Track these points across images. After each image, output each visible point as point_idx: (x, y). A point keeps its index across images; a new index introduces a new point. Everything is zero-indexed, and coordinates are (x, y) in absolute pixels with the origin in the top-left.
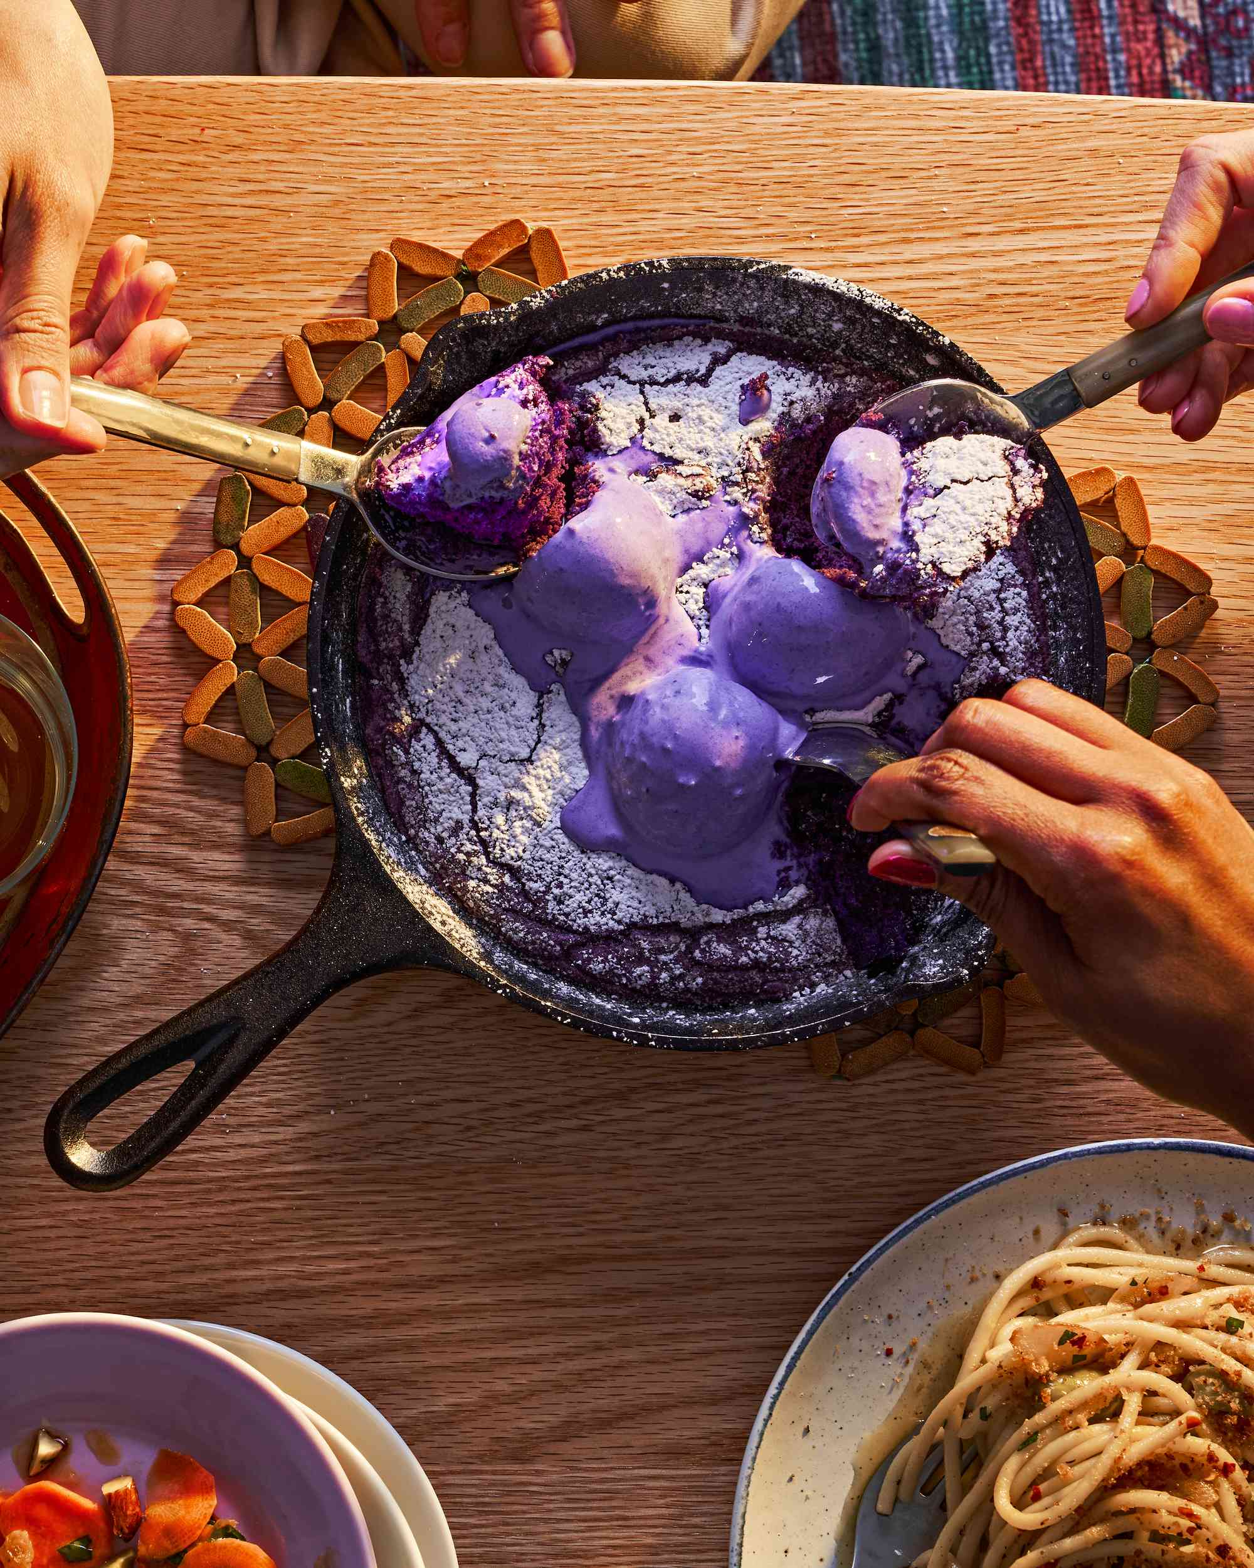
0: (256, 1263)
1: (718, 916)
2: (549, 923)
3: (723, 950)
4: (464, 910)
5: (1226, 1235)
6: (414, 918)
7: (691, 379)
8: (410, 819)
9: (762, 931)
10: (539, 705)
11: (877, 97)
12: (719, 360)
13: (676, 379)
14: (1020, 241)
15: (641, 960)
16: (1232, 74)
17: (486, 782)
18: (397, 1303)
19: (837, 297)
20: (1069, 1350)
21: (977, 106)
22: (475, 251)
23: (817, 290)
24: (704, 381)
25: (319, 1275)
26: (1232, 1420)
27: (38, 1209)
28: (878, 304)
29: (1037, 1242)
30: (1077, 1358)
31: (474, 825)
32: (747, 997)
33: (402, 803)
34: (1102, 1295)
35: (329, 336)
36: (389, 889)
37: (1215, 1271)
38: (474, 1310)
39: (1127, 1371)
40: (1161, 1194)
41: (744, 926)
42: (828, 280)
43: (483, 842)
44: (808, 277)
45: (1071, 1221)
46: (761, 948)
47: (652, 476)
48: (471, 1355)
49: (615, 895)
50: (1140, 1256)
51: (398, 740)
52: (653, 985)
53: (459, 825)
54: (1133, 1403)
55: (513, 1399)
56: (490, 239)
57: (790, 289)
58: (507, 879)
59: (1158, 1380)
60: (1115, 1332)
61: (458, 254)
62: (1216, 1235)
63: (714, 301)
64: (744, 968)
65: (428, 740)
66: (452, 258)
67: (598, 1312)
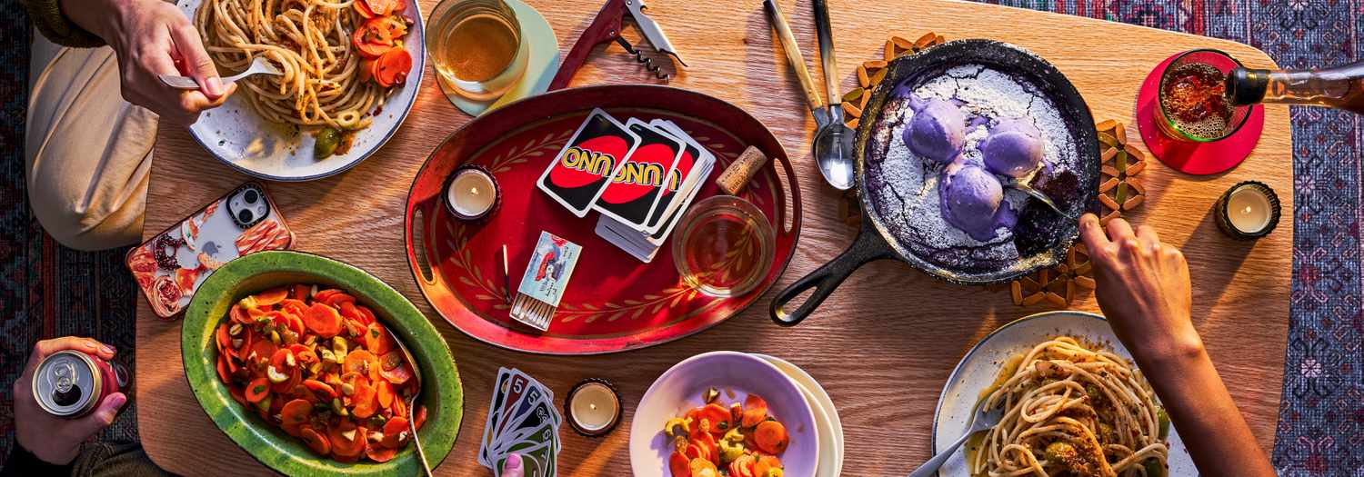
0: (801, 356)
1: (979, 244)
2: (926, 246)
3: (981, 254)
4: (900, 241)
5: (1106, 348)
6: (885, 243)
7: (971, 77)
8: (883, 212)
9: (993, 249)
10: (924, 178)
11: (1031, 13)
12: (980, 71)
13: (967, 77)
14: (1071, 63)
15: (955, 257)
16: (1126, 10)
17: (908, 201)
18: (843, 373)
19: (1018, 52)
20: (1053, 371)
21: (1061, 18)
22: (919, 42)
23: (1012, 50)
24: (975, 77)
25: (819, 362)
26: (1098, 402)
27: (734, 332)
28: (1031, 54)
29: (1047, 337)
30: (1055, 374)
31: (903, 215)
32: (987, 269)
33: (880, 206)
34: (1065, 357)
35: (872, 66)
36: (877, 233)
37: (1100, 357)
38: (868, 378)
39: (1068, 381)
40: (1088, 331)
41: (988, 247)
42: (1015, 47)
43: (906, 220)
44: (1009, 45)
45: (1060, 333)
46: (993, 254)
47: (960, 107)
48: (865, 392)
49: (947, 237)
50: (1078, 348)
51: (879, 188)
52: (958, 265)
53: (898, 214)
54: (1069, 391)
55: (877, 406)
56: (923, 38)
57: (1003, 49)
58: (913, 231)
59: (1079, 386)
60: (1066, 368)
61: (913, 42)
62: (1103, 347)
63: (979, 52)
64: (985, 260)
65: (888, 187)
66: (910, 43)
67: (907, 382)
